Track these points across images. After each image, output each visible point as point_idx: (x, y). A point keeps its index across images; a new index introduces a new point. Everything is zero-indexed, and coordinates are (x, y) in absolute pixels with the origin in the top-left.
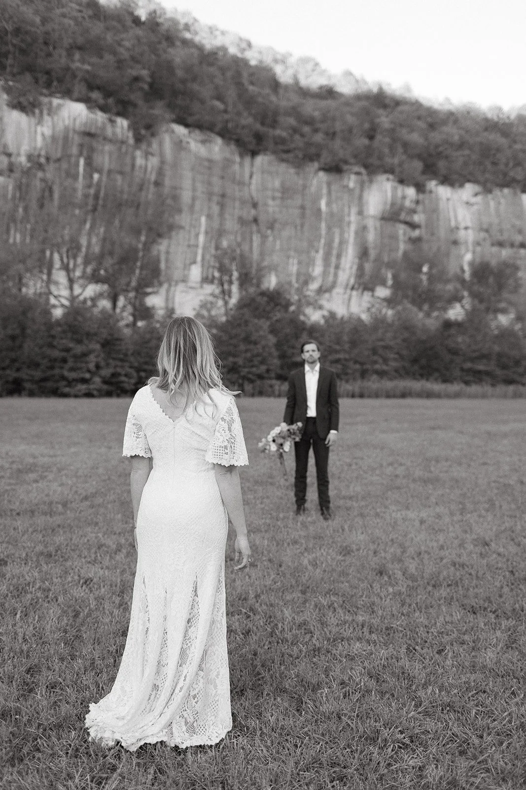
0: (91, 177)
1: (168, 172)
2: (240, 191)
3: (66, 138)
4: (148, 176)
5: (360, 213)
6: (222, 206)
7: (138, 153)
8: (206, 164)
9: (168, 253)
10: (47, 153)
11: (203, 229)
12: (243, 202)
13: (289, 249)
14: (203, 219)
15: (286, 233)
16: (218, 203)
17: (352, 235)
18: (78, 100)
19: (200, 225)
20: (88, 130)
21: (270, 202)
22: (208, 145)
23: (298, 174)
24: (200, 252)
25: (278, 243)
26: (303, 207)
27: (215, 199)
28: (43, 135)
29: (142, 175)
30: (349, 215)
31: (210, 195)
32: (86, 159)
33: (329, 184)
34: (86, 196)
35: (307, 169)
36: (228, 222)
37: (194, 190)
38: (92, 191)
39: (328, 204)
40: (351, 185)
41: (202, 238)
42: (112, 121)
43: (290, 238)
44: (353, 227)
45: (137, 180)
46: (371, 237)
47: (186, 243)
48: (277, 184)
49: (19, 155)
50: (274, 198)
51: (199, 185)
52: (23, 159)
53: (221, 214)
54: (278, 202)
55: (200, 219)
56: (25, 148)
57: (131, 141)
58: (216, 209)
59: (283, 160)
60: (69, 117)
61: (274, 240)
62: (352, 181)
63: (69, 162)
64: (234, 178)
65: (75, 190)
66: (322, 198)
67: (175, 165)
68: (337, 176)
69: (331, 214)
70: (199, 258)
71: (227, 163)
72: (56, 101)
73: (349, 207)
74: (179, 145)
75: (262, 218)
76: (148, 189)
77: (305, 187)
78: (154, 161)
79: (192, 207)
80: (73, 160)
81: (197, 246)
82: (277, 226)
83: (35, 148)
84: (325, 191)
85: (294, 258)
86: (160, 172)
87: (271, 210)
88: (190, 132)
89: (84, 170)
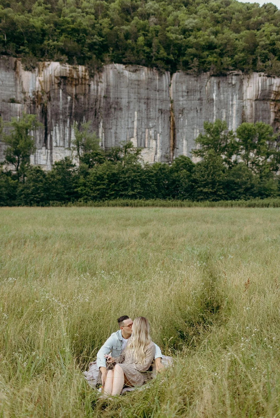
0: (67, 99)
1: (112, 90)
2: (159, 95)
3: (51, 81)
4: (99, 94)
5: (241, 98)
6: (147, 104)
7: (92, 83)
8: (136, 83)
9: (116, 133)
10: (42, 89)
11: (136, 119)
12: (162, 101)
13: (193, 124)
14: (136, 113)
15: (191, 115)
16: (145, 103)
17: (235, 111)
18: (57, 61)
19: (134, 117)
20: (62, 75)
21: (181, 99)
22: (138, 72)
23: (197, 81)
24: (135, 131)
25: (186, 121)
26: (200, 99)
27: (143, 101)
28: (39, 81)
29: (95, 94)
30: (232, 100)
31: (139, 99)
32: (62, 90)
33: (219, 83)
34: (65, 108)
35: (202, 77)
36: (151, 113)
37: (129, 98)
38: (68, 106)
39: (218, 95)
40: (234, 82)
41: (136, 123)
42: (75, 68)
43: (193, 118)
44: (235, 107)
45: (93, 97)
46: (248, 111)
47: (126, 127)
48: (184, 88)
49: (28, 92)
50: (183, 96)
51: (132, 95)
52: (30, 94)
53: (148, 109)
54: (185, 98)
55: (134, 113)
56: (31, 89)
57: (88, 77)
58: (144, 106)
59: (188, 74)
60: (52, 70)
61: (184, 120)
62: (234, 80)
63: (55, 93)
64: (156, 88)
65: (58, 106)
66: (214, 93)
67: (116, 86)
68: (224, 78)
69: (220, 101)
70: (135, 134)
71: (150, 81)
72: (46, 63)
73: (233, 96)
74: (119, 75)
75: (176, 108)
76: (100, 101)
77: (201, 87)
78: (102, 86)
79: (128, 107)
80: (56, 91)
81: (133, 128)
82: (185, 111)
83: (35, 88)
84: (215, 88)
85: (196, 129)
86: (107, 91)
87: (181, 103)
88: (126, 67)
89: (63, 95)
